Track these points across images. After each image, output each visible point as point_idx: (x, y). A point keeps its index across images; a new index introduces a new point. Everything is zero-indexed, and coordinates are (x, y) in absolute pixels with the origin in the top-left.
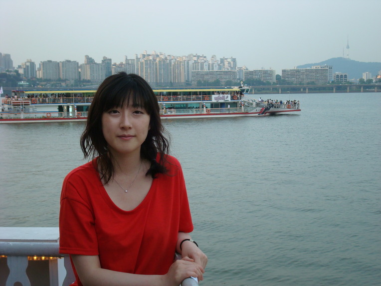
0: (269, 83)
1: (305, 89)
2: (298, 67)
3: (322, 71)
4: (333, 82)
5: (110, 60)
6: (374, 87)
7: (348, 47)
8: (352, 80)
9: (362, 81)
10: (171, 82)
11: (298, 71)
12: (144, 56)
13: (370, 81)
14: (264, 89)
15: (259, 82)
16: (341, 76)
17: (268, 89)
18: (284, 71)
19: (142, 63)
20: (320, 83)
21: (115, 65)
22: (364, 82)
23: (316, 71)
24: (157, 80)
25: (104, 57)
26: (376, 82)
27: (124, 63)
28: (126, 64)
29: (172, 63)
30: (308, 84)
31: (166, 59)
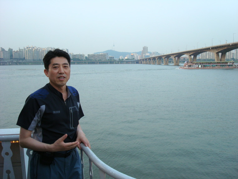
0: (82, 60)
1: (97, 63)
2: (94, 53)
3: (104, 55)
4: (108, 60)
5: (12, 49)
6: (124, 62)
7: (114, 46)
8: (116, 59)
9: (119, 59)
10: (40, 59)
11: (94, 55)
12: (27, 48)
13: (123, 59)
14: (80, 62)
15: (78, 60)
16: (112, 57)
17: (82, 62)
18: (88, 55)
19: (26, 51)
20: (103, 60)
21: (14, 51)
22: (120, 60)
23: (102, 55)
24: (33, 58)
25: (9, 48)
26: (125, 60)
27: (18, 51)
28: (19, 51)
29: (40, 51)
30: (99, 60)
31: (37, 49)
